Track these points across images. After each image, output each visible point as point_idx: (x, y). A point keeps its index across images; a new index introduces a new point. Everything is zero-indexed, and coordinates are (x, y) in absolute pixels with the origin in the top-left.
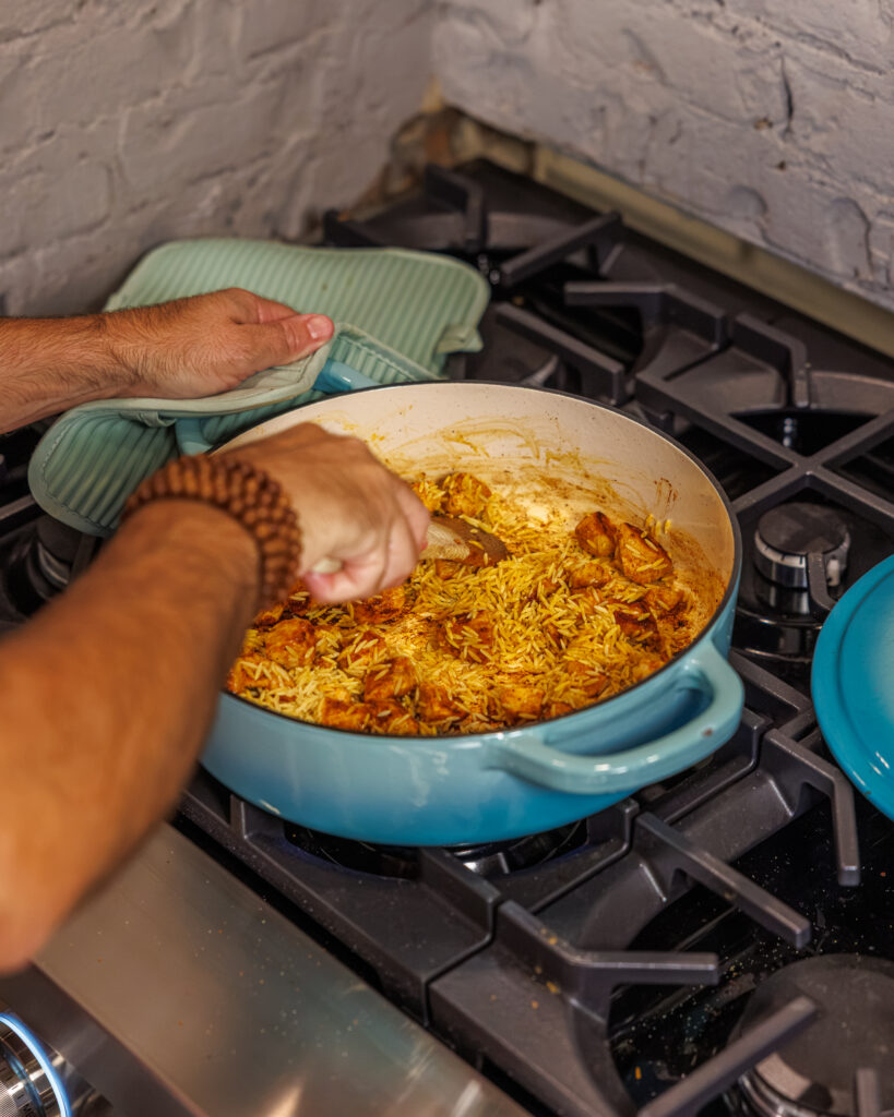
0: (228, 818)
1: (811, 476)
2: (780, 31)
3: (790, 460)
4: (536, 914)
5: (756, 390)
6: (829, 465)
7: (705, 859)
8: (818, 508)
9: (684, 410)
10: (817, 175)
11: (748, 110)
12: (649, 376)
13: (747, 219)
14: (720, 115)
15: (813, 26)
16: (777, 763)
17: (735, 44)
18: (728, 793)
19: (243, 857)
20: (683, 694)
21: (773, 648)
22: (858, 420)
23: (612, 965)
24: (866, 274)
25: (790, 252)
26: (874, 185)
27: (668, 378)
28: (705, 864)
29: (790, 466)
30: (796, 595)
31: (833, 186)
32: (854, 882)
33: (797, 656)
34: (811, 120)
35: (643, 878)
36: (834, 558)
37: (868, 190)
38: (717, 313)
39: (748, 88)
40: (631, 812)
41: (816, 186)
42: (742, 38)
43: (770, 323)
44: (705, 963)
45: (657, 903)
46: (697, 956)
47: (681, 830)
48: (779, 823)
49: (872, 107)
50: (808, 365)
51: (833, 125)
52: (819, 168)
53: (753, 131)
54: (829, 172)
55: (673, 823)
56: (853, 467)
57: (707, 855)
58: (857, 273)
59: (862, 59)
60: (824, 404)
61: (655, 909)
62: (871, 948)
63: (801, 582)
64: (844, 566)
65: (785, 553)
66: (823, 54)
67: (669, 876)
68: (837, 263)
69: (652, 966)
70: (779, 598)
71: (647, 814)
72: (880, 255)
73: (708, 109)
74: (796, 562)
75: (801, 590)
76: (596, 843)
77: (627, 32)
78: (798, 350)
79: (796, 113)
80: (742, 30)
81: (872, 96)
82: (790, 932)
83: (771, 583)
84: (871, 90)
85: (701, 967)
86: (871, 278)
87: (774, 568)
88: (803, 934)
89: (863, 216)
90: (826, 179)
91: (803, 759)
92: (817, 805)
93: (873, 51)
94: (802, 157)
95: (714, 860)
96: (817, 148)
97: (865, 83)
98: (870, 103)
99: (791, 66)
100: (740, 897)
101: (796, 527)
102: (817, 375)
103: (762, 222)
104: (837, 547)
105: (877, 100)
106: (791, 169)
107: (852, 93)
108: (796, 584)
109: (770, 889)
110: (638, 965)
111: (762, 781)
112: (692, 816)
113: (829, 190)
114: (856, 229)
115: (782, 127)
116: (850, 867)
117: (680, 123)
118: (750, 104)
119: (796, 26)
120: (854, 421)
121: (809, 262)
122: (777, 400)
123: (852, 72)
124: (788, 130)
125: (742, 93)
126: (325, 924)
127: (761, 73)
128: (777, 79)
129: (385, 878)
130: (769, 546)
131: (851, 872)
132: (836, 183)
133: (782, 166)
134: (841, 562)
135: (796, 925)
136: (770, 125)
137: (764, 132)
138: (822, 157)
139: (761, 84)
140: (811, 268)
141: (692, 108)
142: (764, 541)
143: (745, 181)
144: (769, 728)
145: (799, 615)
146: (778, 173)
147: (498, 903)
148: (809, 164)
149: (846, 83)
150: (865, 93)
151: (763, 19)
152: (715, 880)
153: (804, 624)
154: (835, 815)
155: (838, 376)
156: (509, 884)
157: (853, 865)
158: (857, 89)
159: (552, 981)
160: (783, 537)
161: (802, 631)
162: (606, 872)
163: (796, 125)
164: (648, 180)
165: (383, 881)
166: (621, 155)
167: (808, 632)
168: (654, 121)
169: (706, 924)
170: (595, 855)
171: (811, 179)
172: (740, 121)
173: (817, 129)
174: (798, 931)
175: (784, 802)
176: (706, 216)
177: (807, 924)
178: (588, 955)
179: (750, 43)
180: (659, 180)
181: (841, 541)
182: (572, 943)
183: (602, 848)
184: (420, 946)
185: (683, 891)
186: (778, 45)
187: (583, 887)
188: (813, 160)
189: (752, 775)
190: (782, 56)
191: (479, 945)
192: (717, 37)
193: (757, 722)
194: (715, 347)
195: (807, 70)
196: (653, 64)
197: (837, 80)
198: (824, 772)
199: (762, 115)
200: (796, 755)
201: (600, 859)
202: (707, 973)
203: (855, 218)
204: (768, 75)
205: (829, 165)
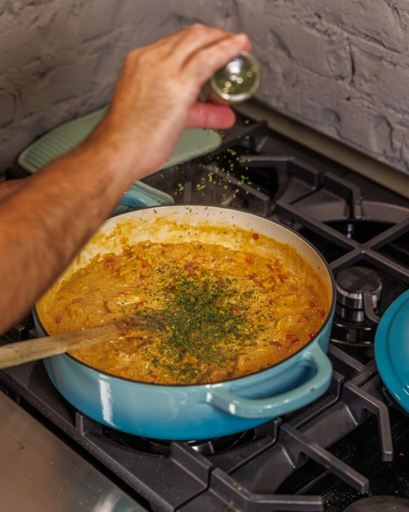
0: (74, 424)
1: (364, 253)
2: (349, 32)
3: (354, 246)
4: (230, 474)
5: (335, 210)
6: (373, 248)
7: (315, 447)
8: (366, 269)
9: (301, 220)
10: (366, 104)
11: (332, 71)
12: (281, 202)
13: (330, 125)
14: (318, 73)
15: (366, 29)
16: (350, 398)
17: (326, 38)
18: (325, 413)
19: (82, 443)
20: (302, 368)
21: (344, 339)
22: (386, 226)
23: (270, 502)
24: (389, 152)
25: (352, 142)
26: (395, 109)
27: (292, 203)
28: (315, 450)
29: (354, 248)
30: (355, 313)
31: (374, 109)
32: (390, 459)
33: (356, 343)
34: (364, 76)
35: (284, 457)
36: (374, 294)
37: (391, 111)
38: (315, 172)
39: (332, 60)
40: (278, 423)
41: (365, 109)
42: (329, 35)
43: (341, 176)
44: (317, 501)
45: (290, 469)
46: (312, 497)
47: (302, 432)
48: (351, 428)
49: (395, 70)
50: (361, 198)
51: (374, 79)
52: (367, 100)
53: (334, 81)
54: (373, 103)
55: (298, 428)
56: (384, 249)
57: (316, 445)
58: (385, 152)
59: (391, 46)
60: (368, 217)
61: (289, 472)
62: (396, 492)
63: (357, 306)
64: (379, 299)
65: (350, 292)
66: (370, 43)
67: (297, 455)
68: (375, 147)
69: (290, 502)
70: (346, 314)
71: (286, 424)
72: (397, 144)
73: (311, 70)
74: (355, 296)
75: (357, 310)
76: (259, 438)
77: (272, 32)
78: (356, 190)
79: (356, 73)
80: (329, 31)
81: (395, 65)
82: (360, 486)
83: (342, 306)
84: (394, 61)
85: (314, 503)
86: (392, 155)
87: (344, 299)
88: (365, 486)
89: (389, 124)
90: (371, 106)
91: (363, 397)
92: (370, 421)
93: (396, 42)
94: (358, 94)
95: (320, 448)
96: (367, 90)
97: (391, 58)
98: (394, 68)
99: (355, 49)
100: (333, 467)
101: (356, 278)
102: (365, 203)
103: (338, 126)
104: (376, 289)
105: (398, 67)
106: (354, 101)
107: (385, 63)
108: (355, 307)
109: (346, 461)
110: (283, 502)
111: (342, 407)
112: (307, 425)
113: (373, 112)
114: (385, 131)
115: (349, 79)
116: (388, 453)
117: (297, 77)
118: (333, 68)
119: (357, 30)
120: (384, 226)
121: (361, 146)
122: (345, 215)
123: (386, 53)
124: (352, 81)
125: (329, 62)
126: (124, 478)
127: (339, 52)
128: (348, 56)
129: (154, 455)
130: (342, 288)
131: (389, 455)
132: (375, 108)
133: (348, 99)
134: (378, 296)
135: (362, 482)
136: (343, 78)
137: (340, 82)
138: (369, 95)
139: (338, 58)
140: (362, 150)
141: (303, 69)
142: (340, 286)
143: (329, 106)
144: (346, 380)
145: (356, 322)
146: (346, 102)
147: (211, 469)
148: (362, 98)
149: (381, 58)
150: (391, 63)
151: (340, 26)
152: (321, 458)
153: (358, 328)
154: (380, 425)
155: (376, 203)
156: (216, 459)
157: (389, 451)
158: (387, 61)
159: (238, 509)
160: (349, 284)
161: (358, 331)
162: (265, 453)
163: (355, 78)
164: (281, 105)
165: (153, 457)
166: (267, 93)
167: (361, 331)
168: (284, 76)
169: (314, 479)
170: (259, 444)
171: (363, 105)
172: (328, 76)
173: (366, 80)
174: (363, 484)
175: (353, 418)
176: (309, 124)
177: (367, 481)
178: (258, 497)
179: (334, 38)
180: (286, 105)
181: (378, 286)
182: (249, 490)
183: (263, 441)
184: (171, 491)
185: (303, 463)
186: (348, 39)
187: (253, 461)
188: (364, 96)
189: (337, 404)
190: (350, 44)
191: (201, 490)
192: (318, 35)
193: (340, 378)
194: (314, 188)
195: (362, 51)
196: (284, 47)
197: (377, 57)
198: (374, 404)
199: (339, 73)
200: (360, 395)
201: (262, 447)
202: (317, 506)
203: (384, 125)
204: (343, 54)
205: (372, 99)
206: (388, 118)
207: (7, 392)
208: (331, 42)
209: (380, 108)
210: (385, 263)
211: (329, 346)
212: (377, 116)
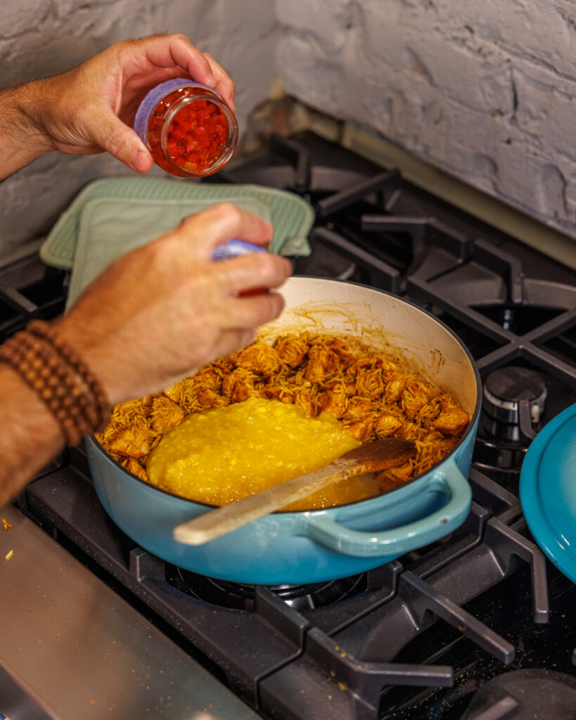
0: (128, 566)
1: (523, 350)
2: (510, 52)
3: (509, 338)
4: (332, 636)
5: (487, 290)
6: (535, 342)
7: (446, 603)
8: (526, 370)
9: (441, 303)
10: (532, 148)
11: (487, 103)
12: (416, 279)
13: (484, 176)
14: (469, 106)
15: (533, 49)
16: (495, 540)
17: (480, 59)
18: (461, 559)
19: (138, 593)
20: (433, 494)
21: (494, 463)
22: (555, 312)
23: (382, 672)
24: (562, 215)
25: (513, 199)
26: (569, 156)
27: (429, 281)
28: (445, 606)
29: (508, 342)
30: (510, 428)
31: (542, 156)
32: (545, 621)
33: (509, 468)
34: (528, 111)
35: (404, 614)
36: (536, 404)
37: (565, 159)
38: (462, 238)
39: (488, 89)
40: (397, 570)
41: (531, 156)
42: (484, 56)
43: (498, 246)
44: (445, 672)
45: (413, 631)
46: (439, 668)
47: (429, 583)
48: (495, 580)
49: (571, 104)
50: (522, 275)
51: (543, 115)
52: (534, 144)
53: (489, 117)
54: (541, 147)
55: (424, 578)
56: (550, 344)
57: (447, 600)
58: (556, 214)
59: (566, 72)
60: (532, 302)
61: (412, 635)
62: (554, 665)
63: (514, 419)
64: (542, 410)
65: (503, 400)
66: (539, 68)
67: (422, 614)
68: (543, 208)
69: (409, 673)
70: (498, 430)
71: (409, 572)
72: (572, 203)
73: (460, 102)
74: (512, 407)
75: (513, 425)
76: (373, 591)
77: (409, 49)
78: (516, 265)
79: (520, 106)
80: (485, 50)
81: (570, 97)
82: (502, 654)
83: (493, 419)
84: (570, 92)
85: (442, 675)
86: (565, 218)
87: (496, 409)
88: (510, 655)
89: (562, 177)
90: (538, 151)
91: (512, 538)
92: (521, 570)
93: (572, 67)
94: (522, 136)
95: (451, 604)
96: (533, 131)
97: (566, 88)
98: (570, 101)
99: (518, 75)
100: (468, 629)
101: (511, 382)
102: (528, 282)
103: (493, 177)
104: (538, 397)
105: (574, 100)
106: (516, 144)
107: (557, 94)
108: (510, 420)
109: (488, 624)
110: (400, 673)
111: (485, 552)
112: (437, 574)
113: (539, 158)
114: (556, 185)
115: (509, 116)
116: (542, 612)
117: (441, 111)
119: (520, 49)
120: (551, 313)
121: (524, 206)
122: (500, 297)
123: (559, 81)
124: (514, 118)
125: (483, 92)
126: (191, 639)
127: (497, 79)
128: (508, 84)
129: (232, 610)
130: (493, 395)
131: (543, 614)
132: (544, 154)
133: (509, 142)
134: (540, 407)
135: (505, 649)
136: (501, 114)
137: (498, 119)
138: (535, 137)
139: (496, 86)
140: (526, 211)
141: (450, 101)
142: (490, 391)
143: (483, 151)
144: (490, 516)
145: (512, 441)
146: (505, 146)
147: (307, 629)
148: (527, 141)
149: (553, 88)
150: (566, 95)
151: (499, 43)
152: (453, 616)
153: (515, 448)
154: (533, 576)
155: (542, 283)
156: (314, 616)
157: (544, 610)
158: (560, 92)
159: (342, 682)
160: (502, 389)
161: (514, 452)
162: (379, 609)
163: (519, 115)
164: (419, 148)
165: (230, 612)
166: (401, 131)
167: (517, 453)
168: (424, 109)
169: (445, 646)
170: (373, 598)
171: (528, 151)
172: (482, 111)
173: (533, 118)
174: (507, 653)
175: (499, 567)
176: (456, 174)
177: (512, 648)
178: (366, 665)
179: (490, 59)
180: (427, 148)
181: (541, 393)
182: (357, 657)
183: (377, 593)
184: (254, 656)
185: (431, 624)
186: (509, 61)
187: (364, 619)
188: (530, 139)
189: (478, 547)
190: (511, 68)
191: (293, 656)
192: (469, 55)
193: (482, 513)
194: (460, 261)
195: (528, 78)
196: (425, 71)
197: (548, 86)
198: (527, 548)
199: (497, 107)
200: (508, 535)
201: (376, 602)
202: (446, 679)
203: (556, 177)
204: (503, 81)
205: (540, 142)
206: (561, 168)
207: (41, 524)
208: (486, 65)
209: (550, 154)
210: (550, 362)
211: (470, 470)
212: (546, 166)
